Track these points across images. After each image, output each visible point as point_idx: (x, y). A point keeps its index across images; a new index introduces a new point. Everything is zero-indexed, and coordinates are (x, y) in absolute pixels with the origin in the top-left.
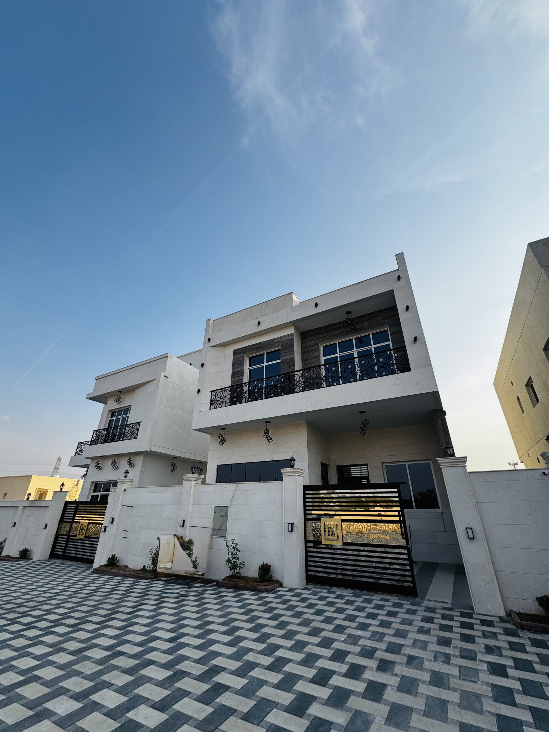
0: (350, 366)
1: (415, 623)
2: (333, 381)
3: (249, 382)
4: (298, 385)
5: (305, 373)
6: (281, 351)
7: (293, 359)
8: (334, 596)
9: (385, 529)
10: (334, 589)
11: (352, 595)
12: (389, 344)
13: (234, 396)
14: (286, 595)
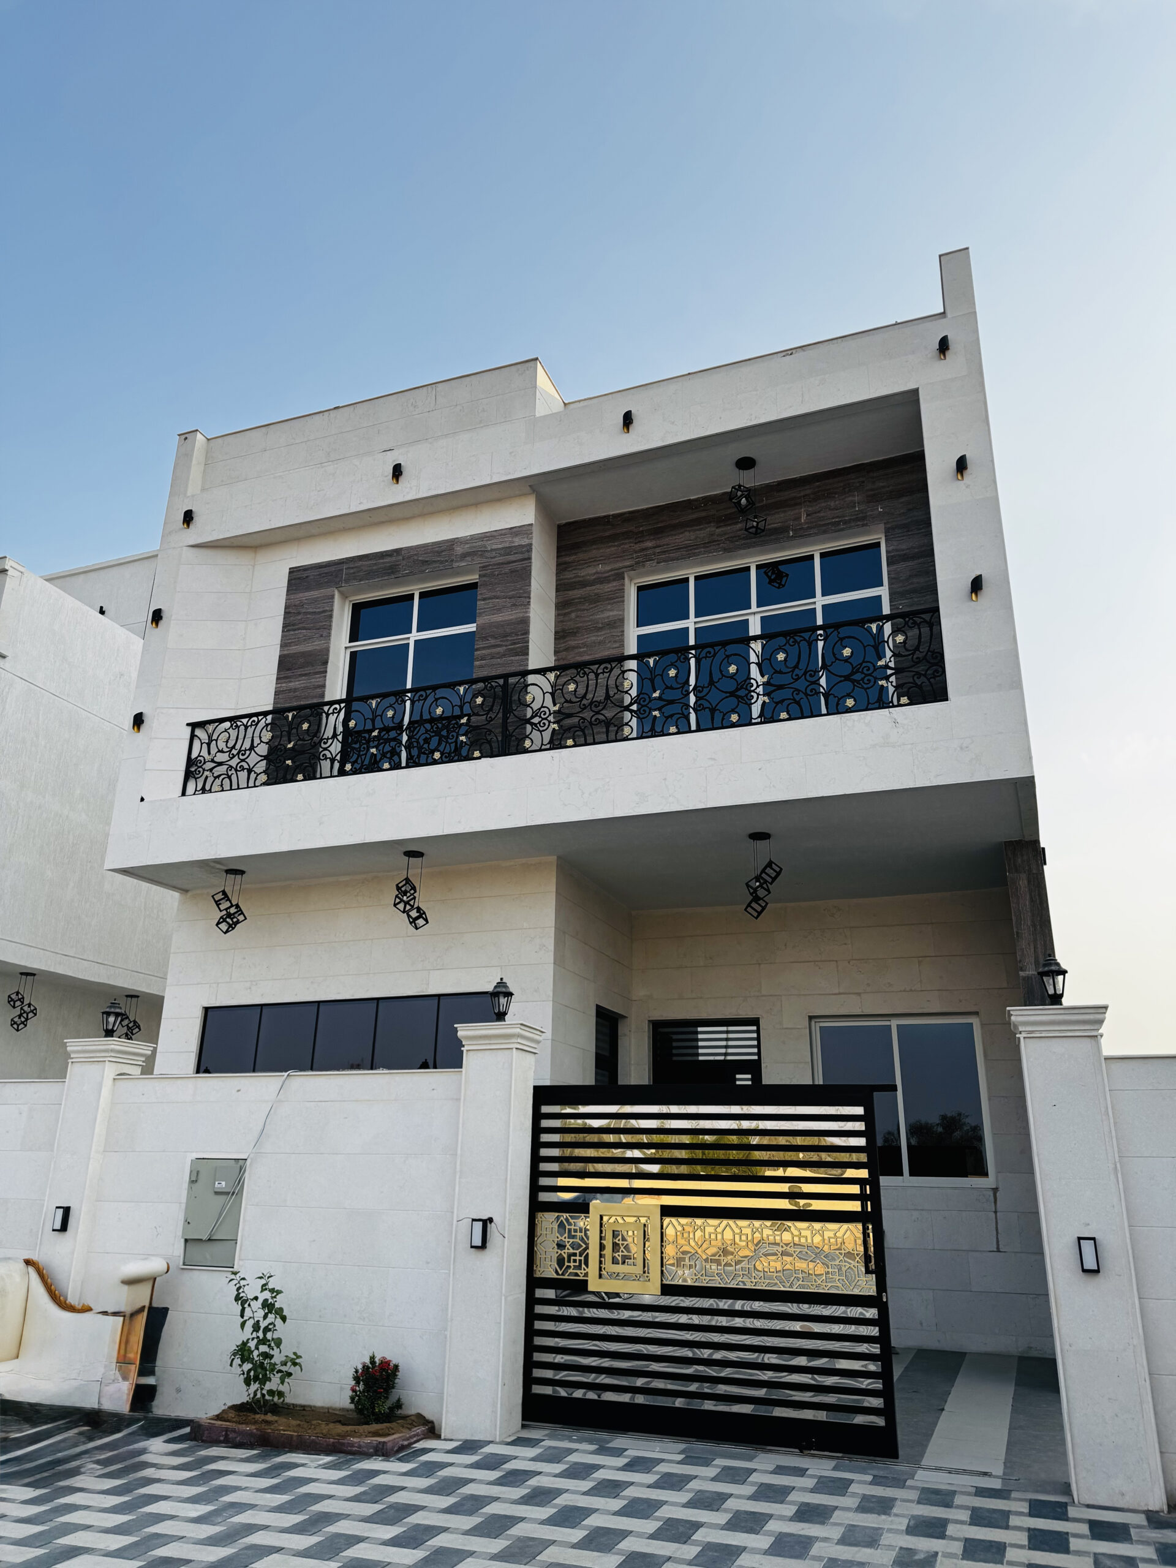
0: (732, 669)
1: (886, 1539)
2: (667, 718)
3: (349, 701)
4: (535, 725)
5: (566, 683)
6: (480, 590)
7: (522, 627)
8: (621, 1462)
9: (809, 1241)
10: (620, 1441)
11: (681, 1457)
12: (880, 596)
13: (286, 750)
14: (451, 1464)
